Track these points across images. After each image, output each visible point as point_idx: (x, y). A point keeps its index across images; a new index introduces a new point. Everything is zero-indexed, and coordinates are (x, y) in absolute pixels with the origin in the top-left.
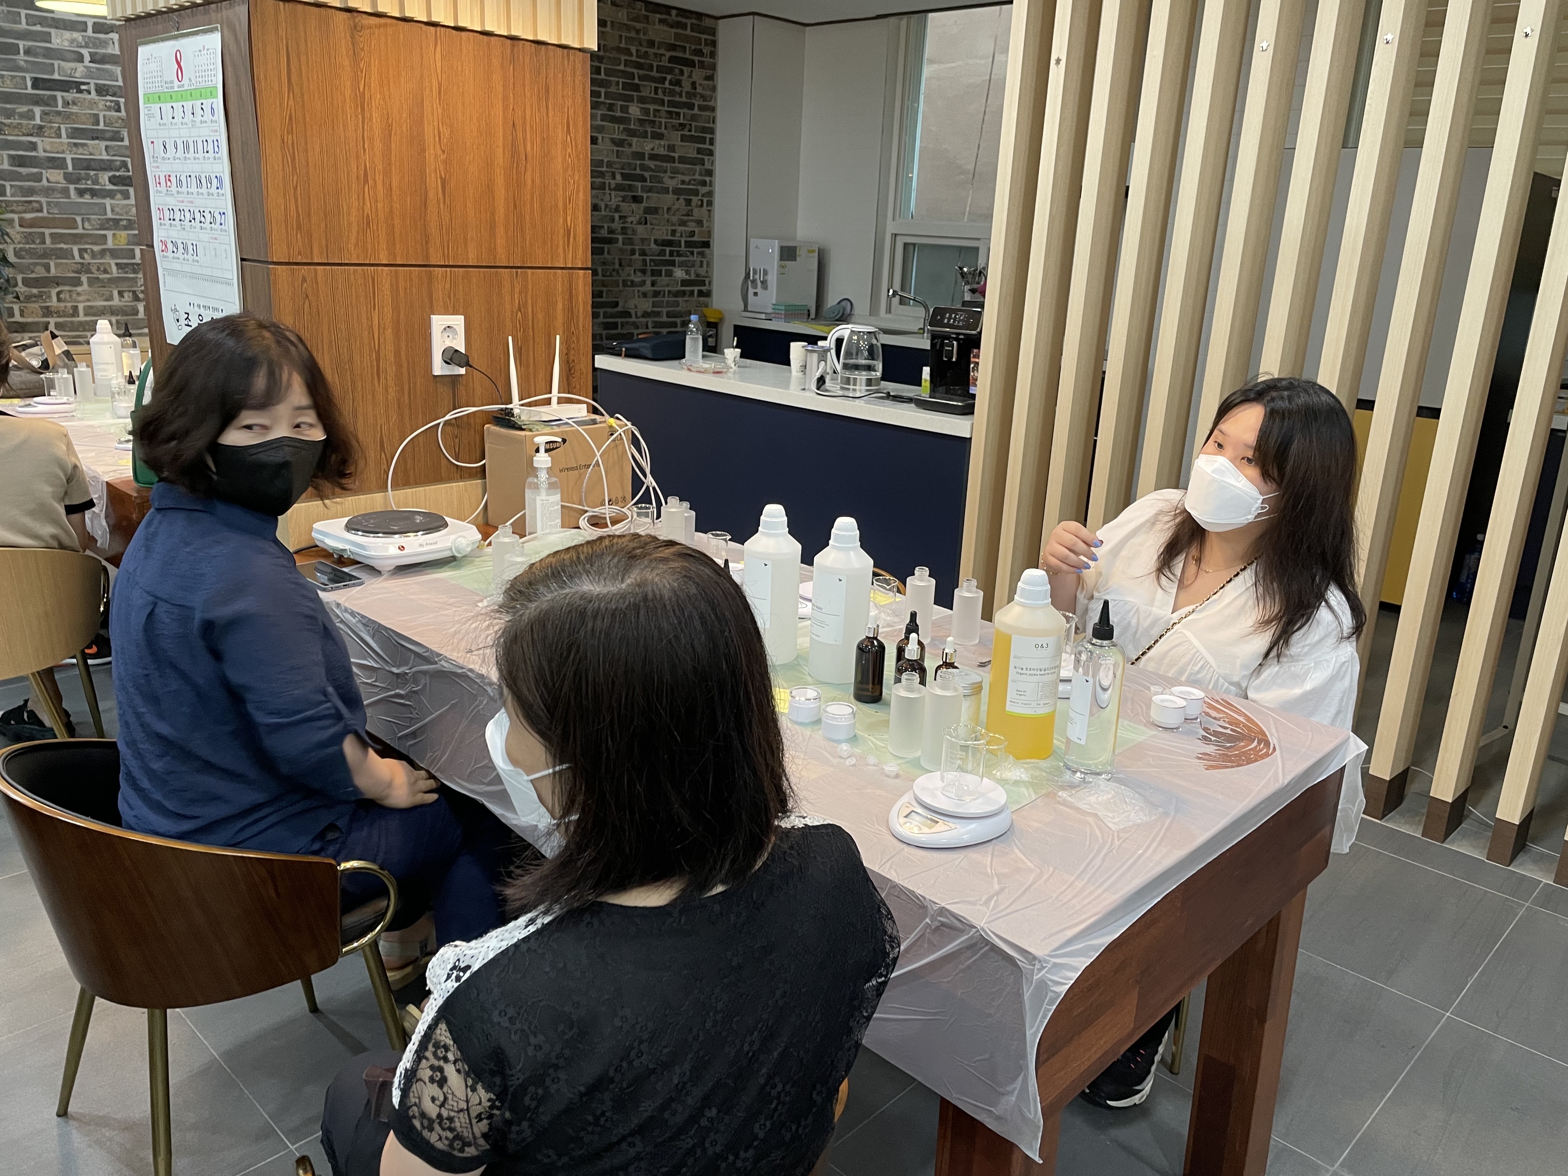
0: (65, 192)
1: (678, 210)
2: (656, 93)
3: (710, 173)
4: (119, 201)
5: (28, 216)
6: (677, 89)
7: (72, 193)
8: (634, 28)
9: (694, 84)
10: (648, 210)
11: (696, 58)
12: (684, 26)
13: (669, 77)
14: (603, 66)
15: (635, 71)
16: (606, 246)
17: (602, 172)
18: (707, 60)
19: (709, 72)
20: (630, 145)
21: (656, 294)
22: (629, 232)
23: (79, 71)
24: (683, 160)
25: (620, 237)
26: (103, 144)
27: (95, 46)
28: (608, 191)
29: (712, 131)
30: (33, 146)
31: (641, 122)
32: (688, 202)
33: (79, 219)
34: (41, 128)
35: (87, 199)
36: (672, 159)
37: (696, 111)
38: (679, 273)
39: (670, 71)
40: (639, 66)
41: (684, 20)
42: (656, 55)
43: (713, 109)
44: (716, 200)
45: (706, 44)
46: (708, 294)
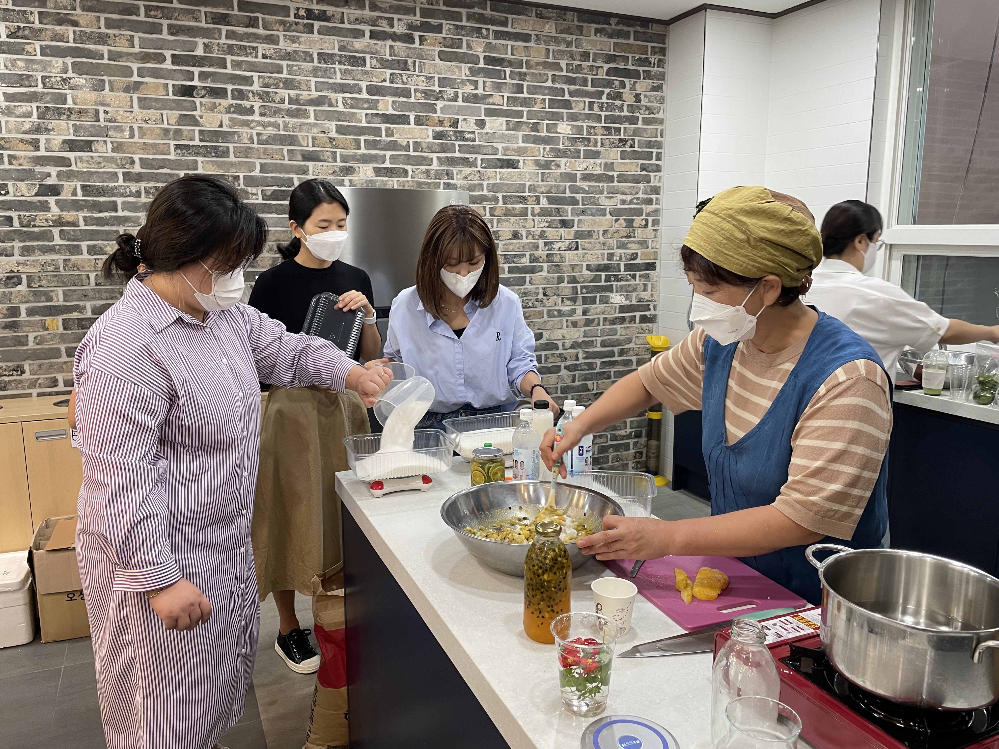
1: (617, 232)
2: (591, 108)
3: (656, 190)
6: (617, 102)
8: (564, 40)
9: (637, 97)
10: (579, 235)
11: (641, 69)
12: (627, 35)
13: (607, 91)
14: (525, 84)
15: (565, 87)
16: (528, 276)
17: (523, 197)
18: (655, 70)
19: (656, 83)
20: (558, 166)
21: (588, 323)
22: (556, 259)
24: (622, 178)
25: (545, 265)
28: (530, 217)
29: (659, 145)
31: (573, 140)
32: (630, 223)
36: (611, 179)
37: (640, 125)
38: (617, 299)
39: (609, 84)
40: (571, 81)
41: (626, 29)
42: (590, 68)
43: (661, 122)
44: (664, 218)
45: (654, 53)
46: (652, 320)
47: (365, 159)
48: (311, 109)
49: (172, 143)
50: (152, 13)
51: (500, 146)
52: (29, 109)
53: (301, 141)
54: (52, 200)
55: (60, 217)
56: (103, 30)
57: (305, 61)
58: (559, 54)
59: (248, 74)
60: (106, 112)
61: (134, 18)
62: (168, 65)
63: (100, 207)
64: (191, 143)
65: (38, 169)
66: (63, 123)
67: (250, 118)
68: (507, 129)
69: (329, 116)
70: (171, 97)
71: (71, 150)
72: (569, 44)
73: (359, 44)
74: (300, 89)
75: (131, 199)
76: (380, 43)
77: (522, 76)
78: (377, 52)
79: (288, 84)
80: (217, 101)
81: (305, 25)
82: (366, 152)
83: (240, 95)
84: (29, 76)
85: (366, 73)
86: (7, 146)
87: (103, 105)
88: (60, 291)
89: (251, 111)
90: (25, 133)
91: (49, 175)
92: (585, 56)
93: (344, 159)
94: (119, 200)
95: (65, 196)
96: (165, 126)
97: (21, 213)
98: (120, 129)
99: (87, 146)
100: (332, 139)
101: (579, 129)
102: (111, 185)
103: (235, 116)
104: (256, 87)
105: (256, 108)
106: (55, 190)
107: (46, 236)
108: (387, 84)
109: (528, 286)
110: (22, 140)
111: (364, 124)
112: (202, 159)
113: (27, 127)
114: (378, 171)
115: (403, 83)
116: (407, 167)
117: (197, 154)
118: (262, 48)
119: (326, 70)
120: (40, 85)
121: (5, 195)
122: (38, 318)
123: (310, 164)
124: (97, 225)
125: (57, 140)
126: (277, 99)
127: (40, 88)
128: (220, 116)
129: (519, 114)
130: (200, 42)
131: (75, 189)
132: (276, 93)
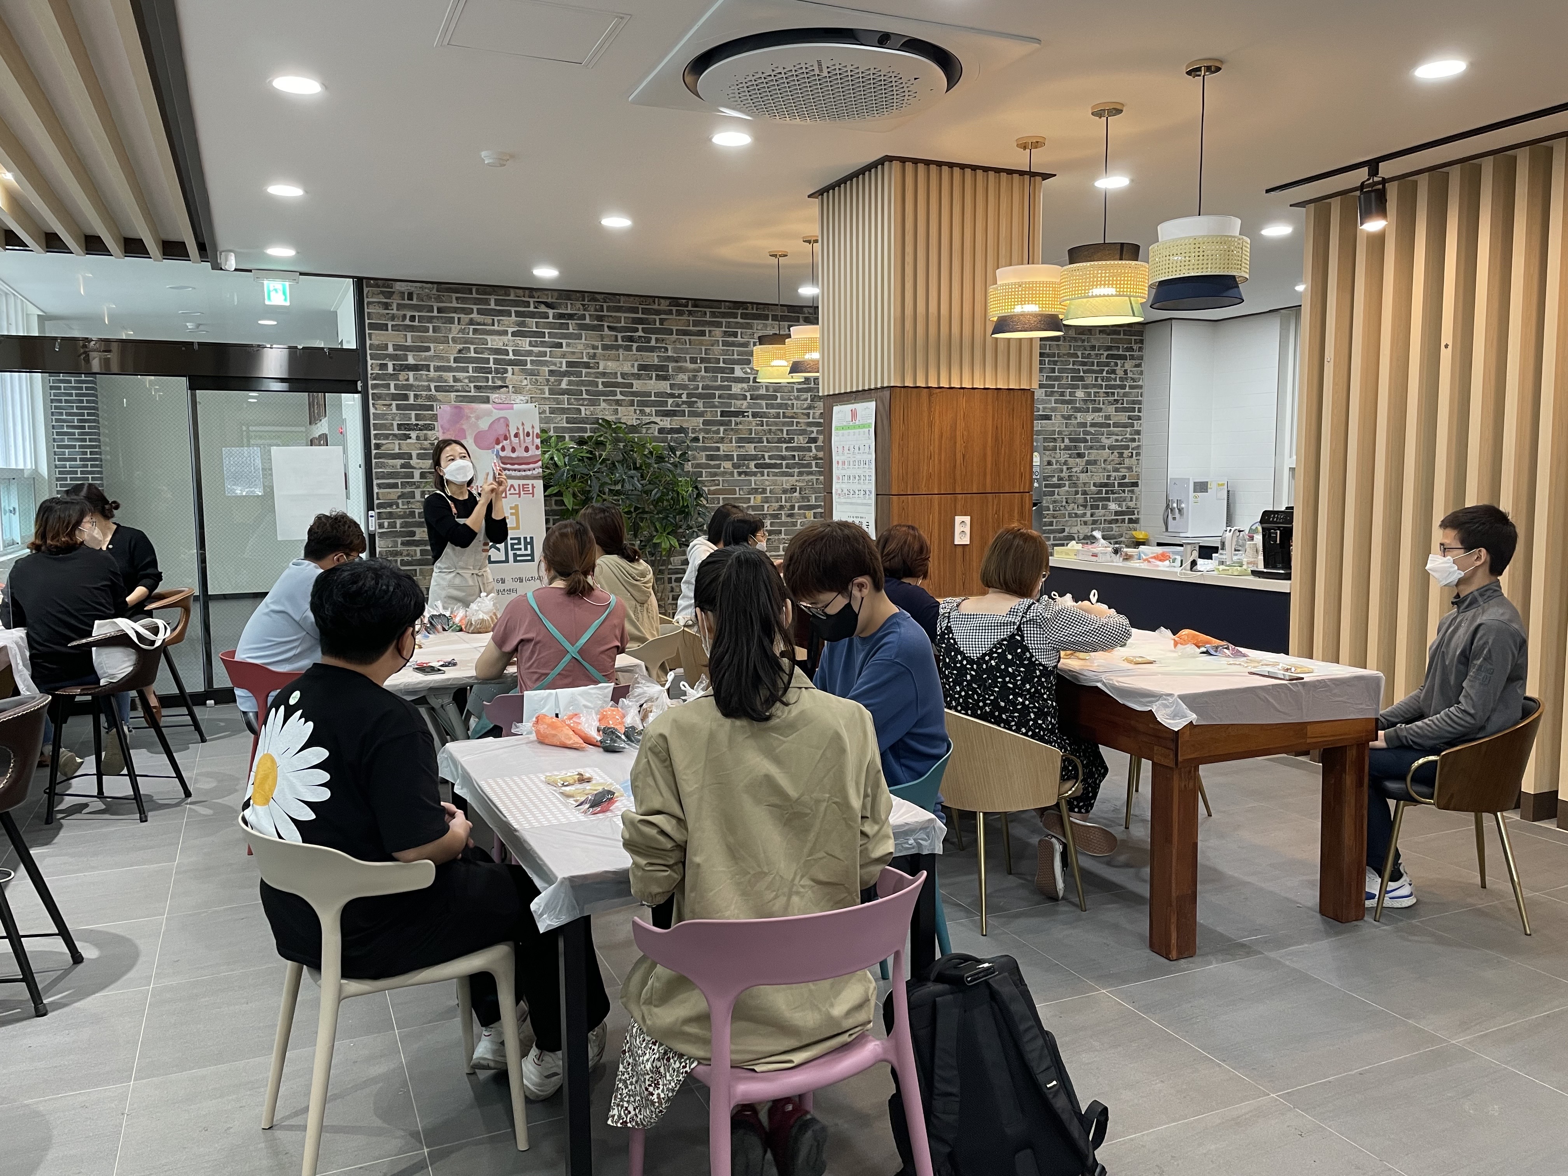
0: (732, 474)
1: (1113, 460)
2: (1096, 380)
3: (1138, 433)
4: (759, 477)
5: (712, 488)
6: (1113, 376)
7: (736, 474)
8: (1081, 339)
9: (1126, 372)
10: (1088, 463)
11: (1127, 354)
13: (1106, 369)
14: (1057, 367)
15: (1081, 368)
16: (1056, 490)
17: (1055, 439)
18: (1136, 353)
19: (1138, 362)
20: (1076, 418)
21: (1094, 522)
22: (1074, 479)
23: (744, 405)
24: (1116, 425)
25: (1067, 483)
26: (753, 445)
27: (753, 390)
28: (1058, 451)
29: (1140, 402)
30: (718, 449)
31: (1085, 401)
32: (1121, 455)
33: (737, 489)
34: (723, 438)
35: (743, 477)
36: (1109, 425)
37: (1127, 390)
38: (1113, 506)
39: (1108, 364)
40: (1084, 364)
42: (1097, 355)
43: (1141, 387)
44: (1143, 451)
45: (1136, 343)
46: (1136, 521)
51: (1041, 407)
54: (813, 445)
58: (1077, 348)
65: (809, 429)
68: (1046, 396)
72: (1083, 341)
77: (1055, 363)
88: (813, 496)
91: (813, 432)
92: (1093, 348)
101: (1089, 394)
106: (814, 440)
107: (809, 465)
109: (1056, 496)
113: (805, 406)
121: (793, 443)
122: (802, 511)
129: (1053, 386)
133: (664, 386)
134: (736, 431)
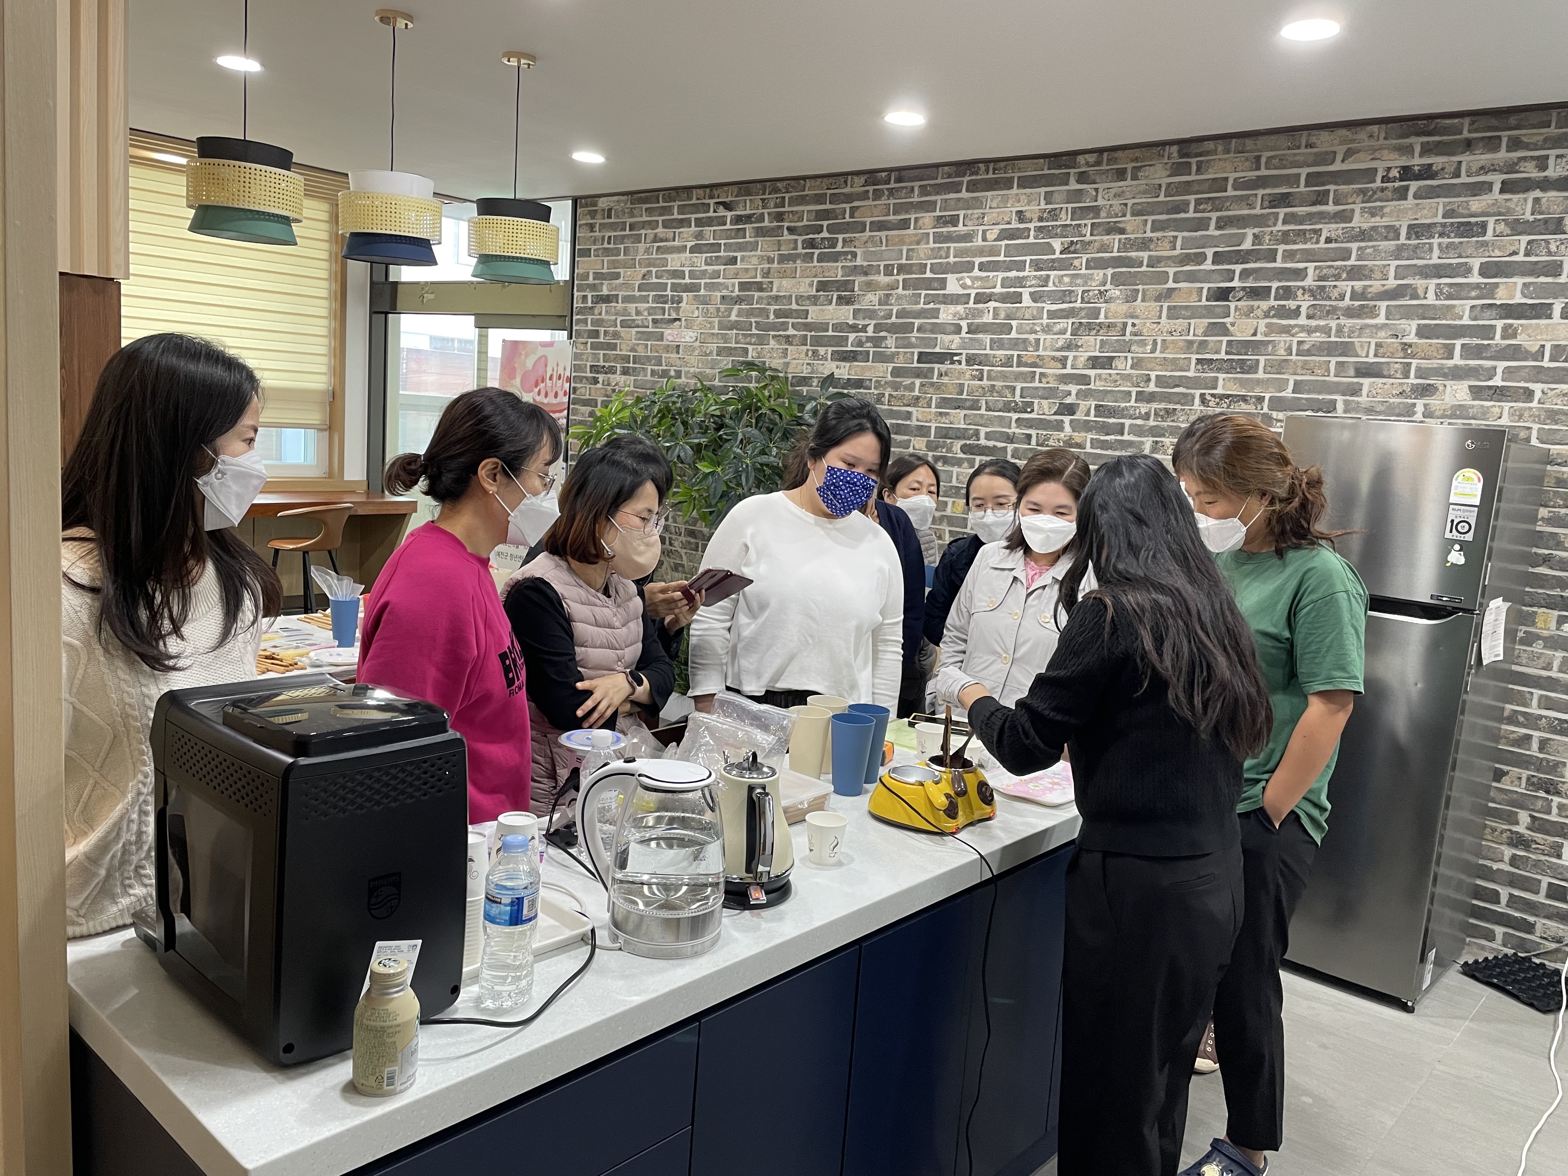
23: (955, 342)
30: (910, 416)
47: (1457, 374)
48: (1383, 305)
49: (1194, 357)
50: (1202, 207)
52: (1065, 325)
53: (1359, 350)
54: (1067, 419)
55: (1071, 438)
56: (1149, 234)
57: (1386, 238)
59: (1301, 265)
60: (1134, 325)
61: (1182, 215)
62: (1208, 265)
63: (1106, 429)
64: (1215, 357)
65: (1063, 387)
66: (1092, 338)
67: (1292, 322)
69: (1408, 313)
70: (1204, 302)
71: (1093, 368)
73: (1476, 204)
74: (1370, 278)
75: (1139, 422)
76: (1515, 197)
78: (1509, 211)
79: (1355, 273)
80: (1256, 303)
81: (1395, 190)
82: (1462, 362)
83: (1287, 293)
84: (1071, 292)
85: (1485, 244)
86: (1041, 363)
87: (1132, 317)
89: (1296, 313)
90: (1058, 350)
91: (1069, 393)
93: (1422, 373)
94: (1127, 422)
95: (1079, 416)
96: (1190, 338)
97: (1040, 432)
98: (1143, 343)
99: (1106, 363)
100: (1406, 346)
102: (1123, 405)
103: (1275, 321)
104: (1309, 282)
105: (1303, 310)
106: (1070, 410)
108: (1520, 258)
110: (1054, 358)
111: (1466, 321)
112: (1225, 375)
113: (1060, 344)
114: (1477, 392)
115: (1550, 253)
116: (1531, 386)
117: (1219, 370)
118: (1328, 229)
119: (1417, 247)
120: (1079, 300)
121: (1030, 412)
123: (1366, 382)
124: (1102, 449)
125: (1083, 356)
126: (1335, 294)
127: (1078, 305)
128: (1255, 322)
130: (1250, 232)
131: (1089, 409)
132: (1335, 286)
133: (845, 314)
134: (938, 387)
